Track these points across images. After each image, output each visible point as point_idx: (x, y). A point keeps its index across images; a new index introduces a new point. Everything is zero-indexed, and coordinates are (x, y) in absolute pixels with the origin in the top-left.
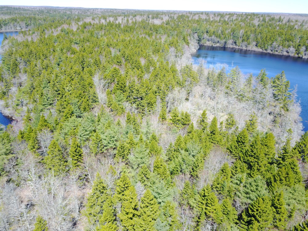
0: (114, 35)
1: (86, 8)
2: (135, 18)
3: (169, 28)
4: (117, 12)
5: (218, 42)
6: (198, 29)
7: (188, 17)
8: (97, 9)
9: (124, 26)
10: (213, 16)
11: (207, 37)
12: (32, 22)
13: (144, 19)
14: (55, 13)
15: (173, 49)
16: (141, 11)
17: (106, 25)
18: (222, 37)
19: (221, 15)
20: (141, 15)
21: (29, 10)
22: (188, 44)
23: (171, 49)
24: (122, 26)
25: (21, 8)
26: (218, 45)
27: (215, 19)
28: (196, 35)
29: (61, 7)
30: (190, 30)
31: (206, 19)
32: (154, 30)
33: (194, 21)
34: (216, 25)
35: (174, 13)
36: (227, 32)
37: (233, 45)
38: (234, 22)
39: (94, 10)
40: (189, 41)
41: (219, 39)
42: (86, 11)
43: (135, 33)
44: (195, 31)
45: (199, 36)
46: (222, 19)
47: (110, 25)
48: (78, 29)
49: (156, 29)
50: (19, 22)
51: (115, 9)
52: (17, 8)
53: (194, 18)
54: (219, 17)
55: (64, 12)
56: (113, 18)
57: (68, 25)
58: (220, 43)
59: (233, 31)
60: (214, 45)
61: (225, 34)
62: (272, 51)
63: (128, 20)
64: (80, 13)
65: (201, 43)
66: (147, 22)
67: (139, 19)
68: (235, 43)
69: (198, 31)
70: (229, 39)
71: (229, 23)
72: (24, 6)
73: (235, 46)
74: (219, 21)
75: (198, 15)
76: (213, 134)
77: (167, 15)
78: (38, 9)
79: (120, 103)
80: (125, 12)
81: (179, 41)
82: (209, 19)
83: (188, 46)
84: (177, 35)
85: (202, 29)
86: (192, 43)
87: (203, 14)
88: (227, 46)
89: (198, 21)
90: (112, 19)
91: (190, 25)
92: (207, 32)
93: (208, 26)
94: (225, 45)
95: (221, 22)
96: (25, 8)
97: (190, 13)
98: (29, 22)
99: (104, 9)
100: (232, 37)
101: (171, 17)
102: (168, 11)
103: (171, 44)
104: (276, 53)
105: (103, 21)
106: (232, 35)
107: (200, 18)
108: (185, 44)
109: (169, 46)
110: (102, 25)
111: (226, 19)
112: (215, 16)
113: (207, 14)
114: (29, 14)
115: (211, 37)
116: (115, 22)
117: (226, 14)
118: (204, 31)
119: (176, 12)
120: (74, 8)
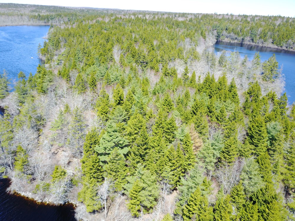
0: (139, 26)
2: (162, 16)
5: (236, 39)
6: (218, 26)
9: (149, 21)
11: (226, 34)
12: (74, 18)
13: (169, 17)
14: (93, 12)
17: (134, 19)
18: (241, 34)
21: (72, 10)
22: (205, 38)
23: (187, 39)
26: (236, 41)
28: (215, 32)
30: (210, 27)
32: (175, 25)
33: (216, 20)
34: (236, 23)
36: (246, 30)
37: (250, 41)
38: (255, 22)
40: (207, 36)
41: (236, 36)
43: (158, 26)
44: (215, 28)
45: (218, 33)
46: (244, 19)
47: (138, 19)
48: (110, 21)
49: (177, 24)
50: (63, 17)
55: (101, 11)
56: (142, 15)
57: (102, 18)
58: (238, 39)
59: (252, 29)
60: (232, 42)
61: (244, 32)
62: (287, 48)
63: (154, 17)
64: (115, 12)
65: (220, 39)
67: (165, 16)
68: (253, 40)
69: (218, 28)
70: (247, 36)
71: (250, 22)
73: (252, 43)
74: (240, 21)
78: (80, 9)
81: (196, 34)
84: (196, 30)
85: (222, 26)
88: (244, 43)
89: (220, 20)
90: (140, 16)
91: (211, 22)
92: (227, 29)
93: (229, 24)
94: (242, 42)
95: (242, 21)
98: (71, 18)
100: (250, 34)
103: (187, 36)
104: (291, 50)
105: (133, 17)
106: (250, 32)
108: (201, 37)
109: (185, 37)
110: (131, 19)
114: (71, 12)
115: (229, 34)
116: (143, 18)
118: (224, 28)
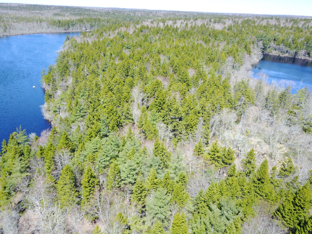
0: (169, 40)
1: (150, 10)
2: (195, 22)
3: (230, 35)
4: (180, 14)
5: (287, 52)
6: (264, 36)
7: (254, 22)
8: (161, 11)
9: (181, 30)
10: (284, 21)
11: (274, 46)
12: (96, 24)
13: (204, 24)
14: (119, 14)
15: (231, 58)
16: (205, 14)
17: (163, 29)
18: (293, 46)
19: (294, 20)
20: (203, 18)
21: (98, 11)
22: (249, 53)
23: (229, 58)
24: (179, 31)
25: (91, 9)
26: (287, 55)
27: (286, 25)
28: (261, 43)
29: (127, 9)
30: (254, 37)
31: (275, 25)
32: (213, 36)
33: (260, 27)
34: (286, 32)
35: (240, 16)
36: (299, 41)
37: (305, 56)
38: (309, 30)
39: (157, 13)
40: (252, 50)
41: (288, 49)
42: (149, 13)
43: (191, 38)
44: (260, 38)
45: (264, 44)
46: (295, 26)
47: (167, 28)
48: (134, 32)
49: (215, 35)
50: (84, 23)
51: (178, 12)
52: (87, 9)
53: (261, 23)
54: (292, 23)
55: (128, 14)
56: (173, 22)
57: (126, 28)
58: (289, 53)
59: (308, 40)
60: (281, 55)
61: (297, 43)
63: (187, 25)
64: (143, 15)
65: (266, 52)
66: (207, 26)
67: (199, 23)
68: (309, 54)
69: (264, 39)
70: (301, 49)
71: (304, 31)
72: (94, 8)
73: (307, 58)
74: (290, 28)
75: (266, 20)
76: (261, 182)
77: (231, 20)
78: (106, 10)
79: (155, 123)
80: (187, 15)
81: (239, 49)
82: (279, 25)
83: (249, 56)
84: (238, 43)
85: (269, 36)
86: (256, 52)
87: (272, 19)
88: (297, 57)
89: (265, 27)
90: (170, 23)
91: (255, 31)
92: (275, 40)
93: (277, 33)
94: (295, 56)
95: (293, 29)
96: (94, 10)
97: (258, 17)
98: (94, 23)
99: (167, 11)
100: (305, 47)
101: (235, 22)
102: (233, 14)
103: (229, 53)
105: (161, 25)
106: (305, 44)
107: (268, 24)
108: (245, 52)
109: (227, 55)
110: (160, 29)
111: (300, 26)
112: (287, 22)
113: (278, 18)
114: (96, 15)
115: (278, 46)
116: (173, 26)
117: (301, 20)
118: (271, 38)
119: (242, 16)
120: (138, 9)
